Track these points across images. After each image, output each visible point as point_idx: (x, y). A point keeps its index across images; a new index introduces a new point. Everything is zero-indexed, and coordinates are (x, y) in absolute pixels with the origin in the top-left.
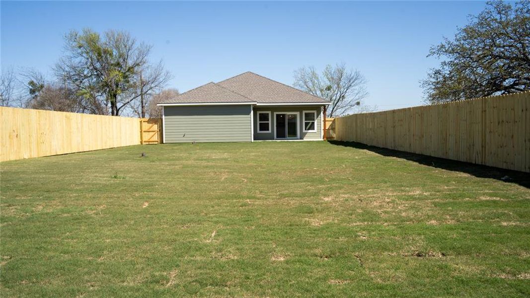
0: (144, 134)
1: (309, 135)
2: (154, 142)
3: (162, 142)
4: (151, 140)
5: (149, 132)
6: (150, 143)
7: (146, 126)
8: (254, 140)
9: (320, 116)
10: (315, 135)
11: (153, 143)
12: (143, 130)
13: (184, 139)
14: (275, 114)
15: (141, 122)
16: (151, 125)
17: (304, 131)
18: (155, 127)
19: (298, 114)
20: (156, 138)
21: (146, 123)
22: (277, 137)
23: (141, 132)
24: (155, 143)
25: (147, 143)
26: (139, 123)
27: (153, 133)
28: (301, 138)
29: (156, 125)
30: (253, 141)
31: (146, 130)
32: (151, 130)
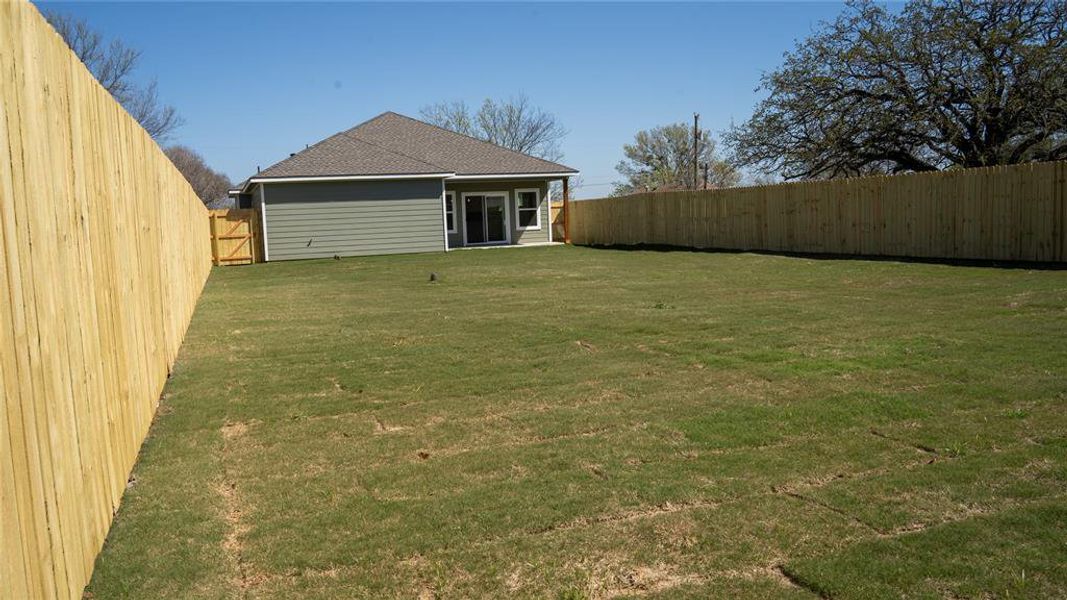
0: (220, 244)
1: (527, 236)
2: (241, 259)
3: (261, 259)
4: (235, 256)
5: (231, 238)
6: (235, 263)
7: (223, 227)
8: (449, 247)
9: (545, 199)
10: (538, 235)
11: (239, 262)
12: (219, 234)
13: (311, 250)
14: (464, 195)
15: (212, 219)
16: (233, 224)
17: (519, 228)
18: (244, 228)
19: (505, 194)
20: (246, 252)
21: (224, 219)
22: (469, 242)
23: (213, 239)
24: (244, 262)
25: (228, 263)
26: (208, 220)
27: (239, 242)
28: (514, 242)
29: (246, 224)
30: (447, 249)
31: (224, 235)
32: (234, 234)
